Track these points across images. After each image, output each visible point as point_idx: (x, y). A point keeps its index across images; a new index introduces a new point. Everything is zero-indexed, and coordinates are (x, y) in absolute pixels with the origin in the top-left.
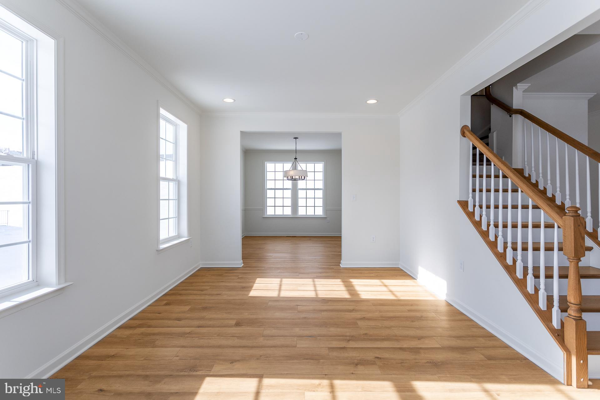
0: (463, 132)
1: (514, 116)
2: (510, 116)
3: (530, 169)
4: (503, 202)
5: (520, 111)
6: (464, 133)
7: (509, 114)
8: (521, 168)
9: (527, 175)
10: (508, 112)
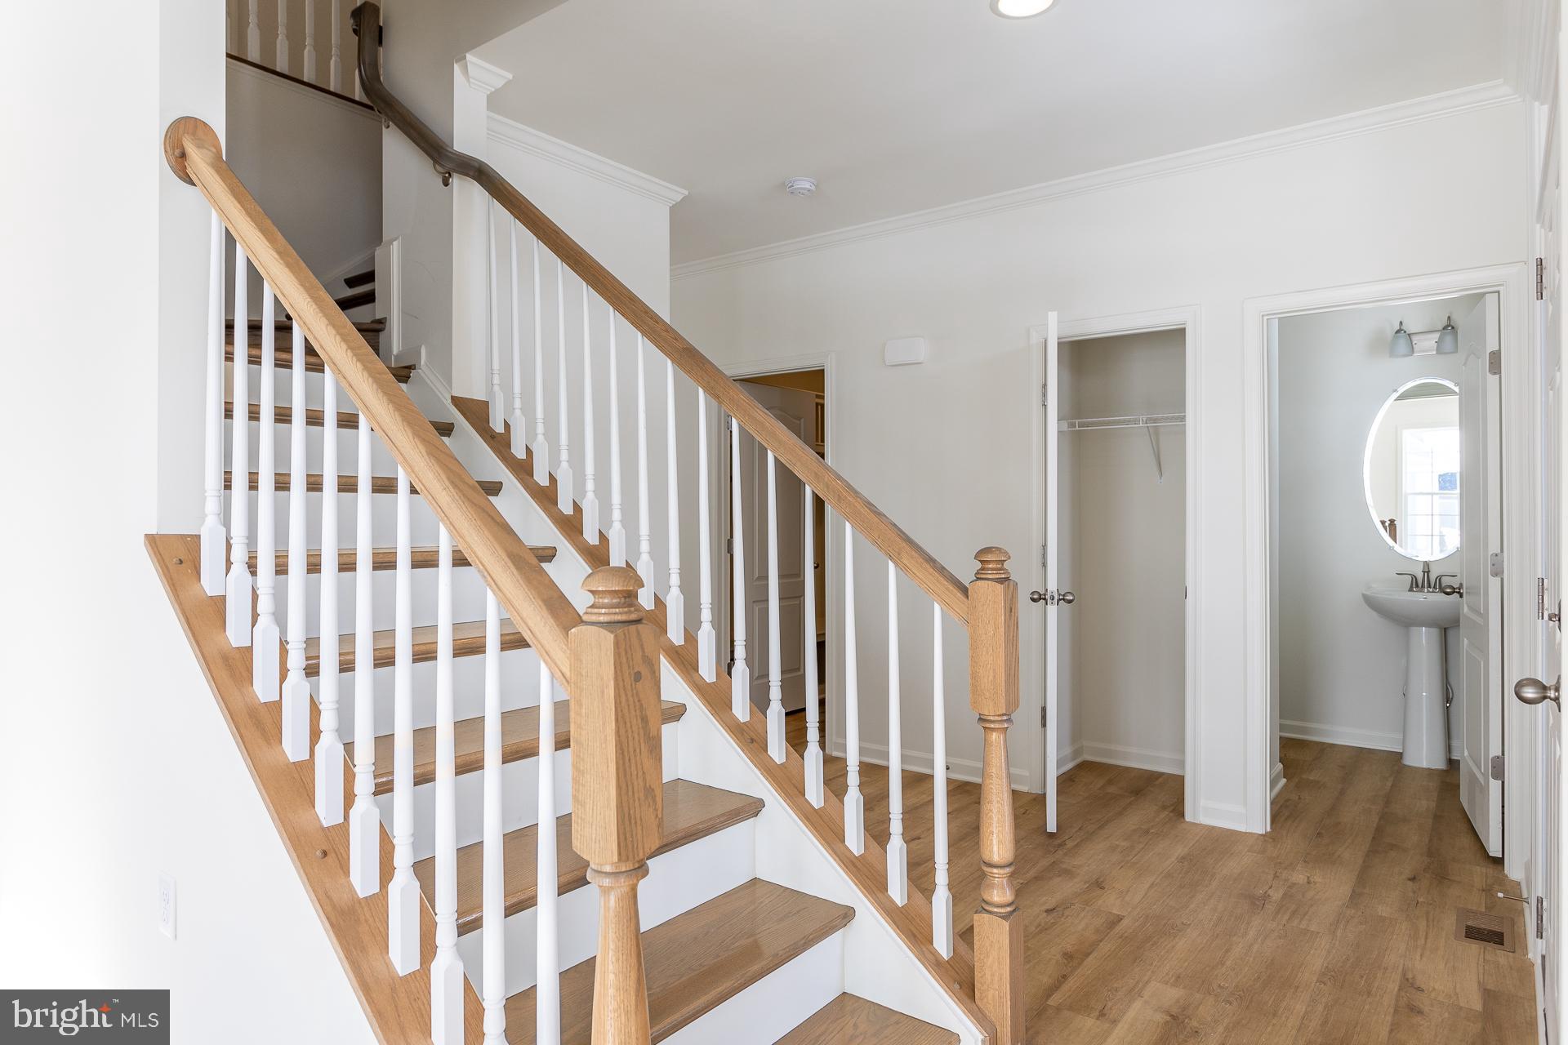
0: (177, 152)
1: (456, 181)
2: (446, 184)
3: (509, 407)
4: (375, 537)
5: (476, 165)
6: (183, 155)
7: (439, 168)
8: (483, 398)
9: (499, 428)
10: (436, 161)
